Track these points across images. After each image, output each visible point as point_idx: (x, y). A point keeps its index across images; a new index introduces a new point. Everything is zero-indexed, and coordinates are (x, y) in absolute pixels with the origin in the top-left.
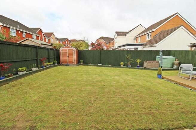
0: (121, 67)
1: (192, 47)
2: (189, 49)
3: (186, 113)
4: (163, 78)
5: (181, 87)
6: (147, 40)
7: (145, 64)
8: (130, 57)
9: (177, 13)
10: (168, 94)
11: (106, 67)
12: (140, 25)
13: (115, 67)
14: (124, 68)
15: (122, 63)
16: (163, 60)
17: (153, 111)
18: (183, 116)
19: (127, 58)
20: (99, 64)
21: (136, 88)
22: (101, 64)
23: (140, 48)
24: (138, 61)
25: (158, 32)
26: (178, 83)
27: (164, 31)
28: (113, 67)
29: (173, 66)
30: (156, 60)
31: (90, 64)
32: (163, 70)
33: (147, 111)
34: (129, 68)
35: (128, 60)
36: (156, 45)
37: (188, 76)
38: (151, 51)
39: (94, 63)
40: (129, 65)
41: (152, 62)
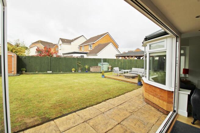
0: (73, 73)
1: (117, 57)
2: (115, 58)
3: (121, 90)
4: (105, 77)
5: (115, 81)
6: (90, 49)
7: (92, 69)
8: (80, 64)
9: (107, 33)
10: (111, 85)
11: (58, 73)
12: (83, 36)
13: (67, 73)
14: (76, 73)
15: (73, 69)
16: (104, 65)
17: (108, 92)
18: (120, 91)
19: (77, 64)
20: (48, 72)
21: (94, 84)
22: (51, 72)
23: (85, 56)
24: (87, 67)
25: (97, 44)
26: (114, 79)
27: (101, 45)
28: (65, 73)
29: (108, 70)
30: (98, 66)
31: (37, 72)
32: (105, 72)
33: (105, 93)
34: (80, 73)
35: (79, 66)
36: (97, 54)
37: (117, 74)
38: (95, 59)
39: (43, 70)
40: (80, 71)
41: (96, 67)
